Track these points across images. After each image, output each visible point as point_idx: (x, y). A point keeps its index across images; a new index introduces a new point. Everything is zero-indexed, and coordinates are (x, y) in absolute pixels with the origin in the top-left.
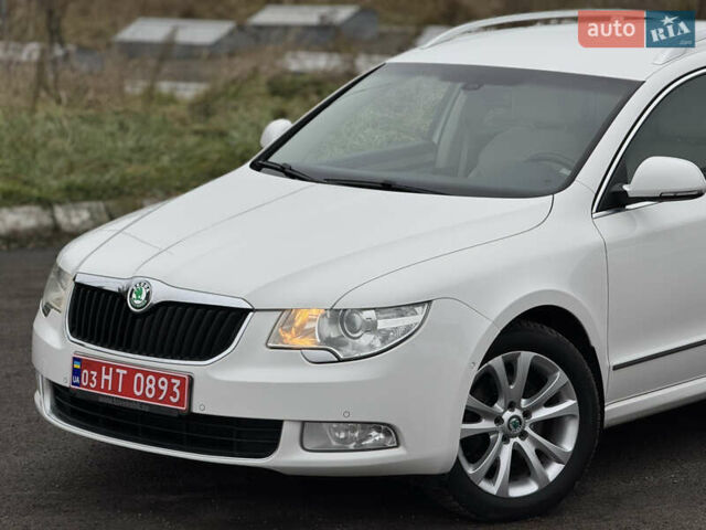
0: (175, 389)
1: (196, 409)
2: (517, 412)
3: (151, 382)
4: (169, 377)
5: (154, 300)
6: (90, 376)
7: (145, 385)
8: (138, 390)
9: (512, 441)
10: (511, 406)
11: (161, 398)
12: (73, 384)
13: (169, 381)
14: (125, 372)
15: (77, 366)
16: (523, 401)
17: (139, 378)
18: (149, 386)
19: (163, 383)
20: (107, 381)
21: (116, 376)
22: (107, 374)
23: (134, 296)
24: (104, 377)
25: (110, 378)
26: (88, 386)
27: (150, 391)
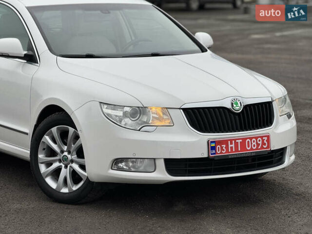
0: (265, 142)
1: (272, 149)
3: (254, 141)
4: (262, 137)
6: (222, 148)
7: (251, 144)
8: (249, 147)
11: (259, 147)
14: (241, 141)
17: (248, 142)
18: (253, 144)
19: (259, 141)
20: (232, 147)
21: (236, 144)
22: (232, 144)
23: (234, 105)
24: (230, 146)
26: (221, 153)
27: (254, 146)
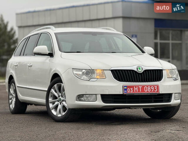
0: (156, 88)
1: (160, 93)
4: (154, 86)
7: (148, 89)
8: (146, 90)
11: (152, 91)
12: (124, 93)
14: (141, 87)
19: (152, 88)
23: (138, 69)
24: (135, 89)
25: (137, 89)
26: (130, 92)
27: (149, 90)
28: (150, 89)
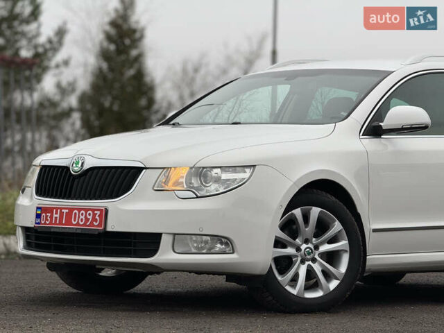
0: (97, 217)
1: (109, 229)
2: (310, 245)
3: (82, 214)
4: (93, 210)
5: (86, 167)
6: (47, 216)
7: (79, 217)
8: (75, 221)
9: (307, 263)
10: (306, 241)
11: (88, 224)
12: (36, 223)
13: (93, 212)
14: (67, 211)
15: (39, 212)
16: (314, 239)
17: (75, 213)
18: (81, 217)
19: (90, 214)
20: (56, 218)
21: (62, 214)
22: (56, 213)
23: (74, 165)
24: (55, 216)
25: (58, 216)
26: (45, 223)
27: (82, 220)
28: (83, 217)
